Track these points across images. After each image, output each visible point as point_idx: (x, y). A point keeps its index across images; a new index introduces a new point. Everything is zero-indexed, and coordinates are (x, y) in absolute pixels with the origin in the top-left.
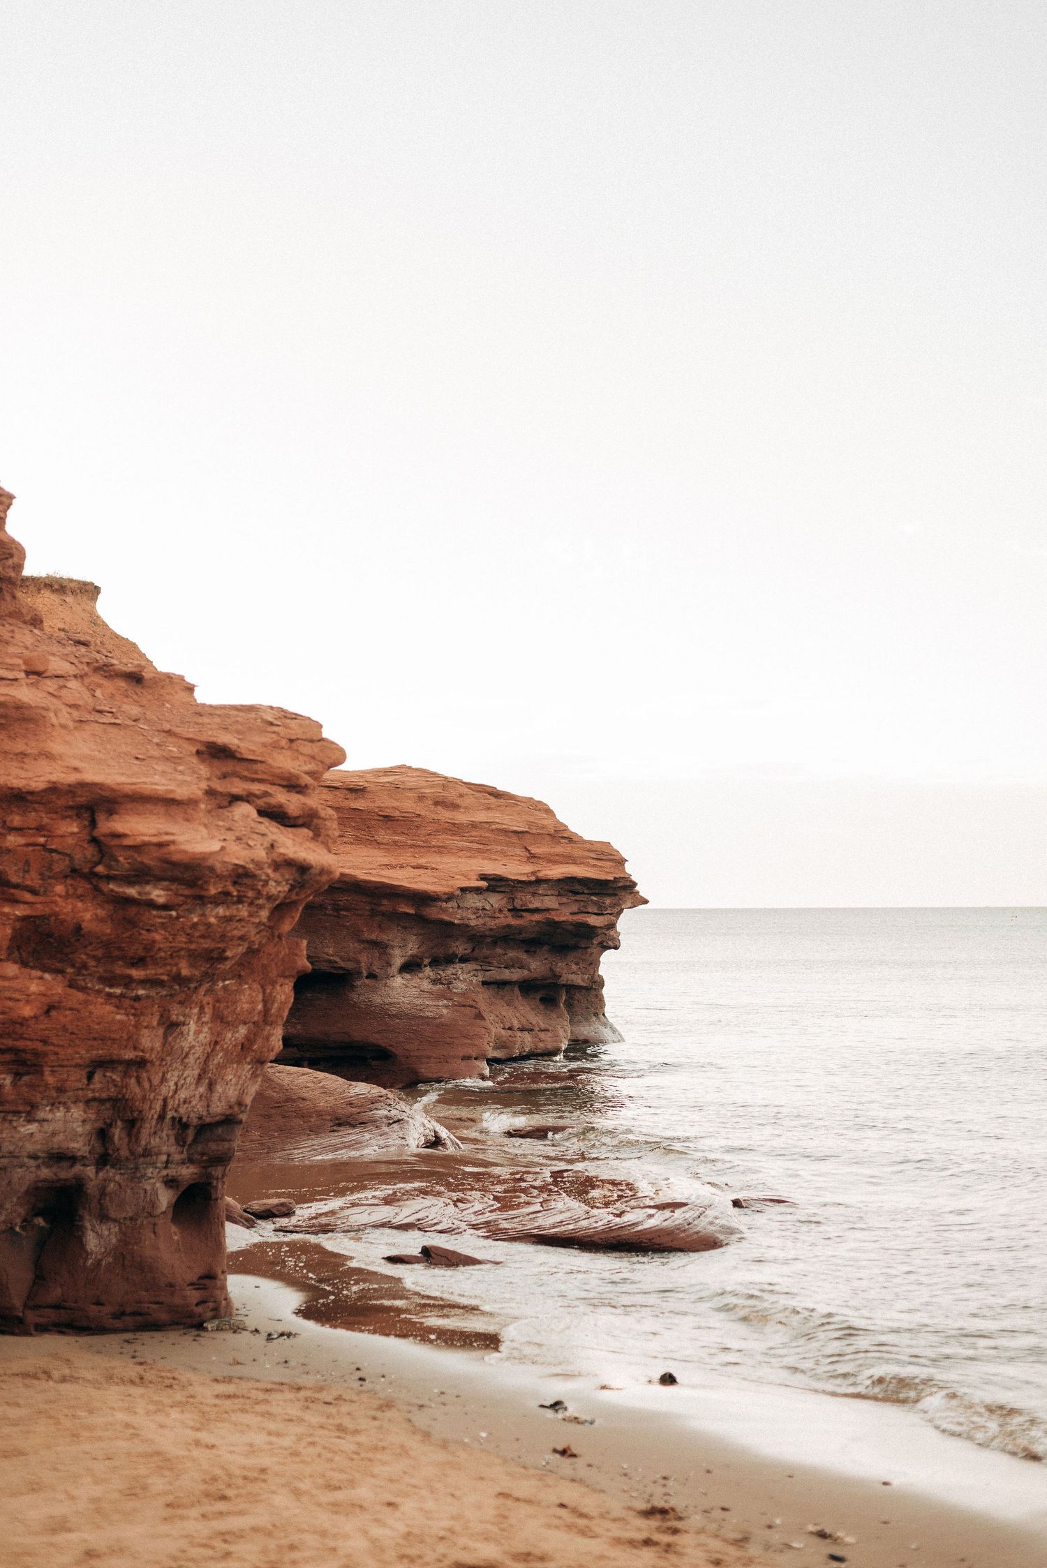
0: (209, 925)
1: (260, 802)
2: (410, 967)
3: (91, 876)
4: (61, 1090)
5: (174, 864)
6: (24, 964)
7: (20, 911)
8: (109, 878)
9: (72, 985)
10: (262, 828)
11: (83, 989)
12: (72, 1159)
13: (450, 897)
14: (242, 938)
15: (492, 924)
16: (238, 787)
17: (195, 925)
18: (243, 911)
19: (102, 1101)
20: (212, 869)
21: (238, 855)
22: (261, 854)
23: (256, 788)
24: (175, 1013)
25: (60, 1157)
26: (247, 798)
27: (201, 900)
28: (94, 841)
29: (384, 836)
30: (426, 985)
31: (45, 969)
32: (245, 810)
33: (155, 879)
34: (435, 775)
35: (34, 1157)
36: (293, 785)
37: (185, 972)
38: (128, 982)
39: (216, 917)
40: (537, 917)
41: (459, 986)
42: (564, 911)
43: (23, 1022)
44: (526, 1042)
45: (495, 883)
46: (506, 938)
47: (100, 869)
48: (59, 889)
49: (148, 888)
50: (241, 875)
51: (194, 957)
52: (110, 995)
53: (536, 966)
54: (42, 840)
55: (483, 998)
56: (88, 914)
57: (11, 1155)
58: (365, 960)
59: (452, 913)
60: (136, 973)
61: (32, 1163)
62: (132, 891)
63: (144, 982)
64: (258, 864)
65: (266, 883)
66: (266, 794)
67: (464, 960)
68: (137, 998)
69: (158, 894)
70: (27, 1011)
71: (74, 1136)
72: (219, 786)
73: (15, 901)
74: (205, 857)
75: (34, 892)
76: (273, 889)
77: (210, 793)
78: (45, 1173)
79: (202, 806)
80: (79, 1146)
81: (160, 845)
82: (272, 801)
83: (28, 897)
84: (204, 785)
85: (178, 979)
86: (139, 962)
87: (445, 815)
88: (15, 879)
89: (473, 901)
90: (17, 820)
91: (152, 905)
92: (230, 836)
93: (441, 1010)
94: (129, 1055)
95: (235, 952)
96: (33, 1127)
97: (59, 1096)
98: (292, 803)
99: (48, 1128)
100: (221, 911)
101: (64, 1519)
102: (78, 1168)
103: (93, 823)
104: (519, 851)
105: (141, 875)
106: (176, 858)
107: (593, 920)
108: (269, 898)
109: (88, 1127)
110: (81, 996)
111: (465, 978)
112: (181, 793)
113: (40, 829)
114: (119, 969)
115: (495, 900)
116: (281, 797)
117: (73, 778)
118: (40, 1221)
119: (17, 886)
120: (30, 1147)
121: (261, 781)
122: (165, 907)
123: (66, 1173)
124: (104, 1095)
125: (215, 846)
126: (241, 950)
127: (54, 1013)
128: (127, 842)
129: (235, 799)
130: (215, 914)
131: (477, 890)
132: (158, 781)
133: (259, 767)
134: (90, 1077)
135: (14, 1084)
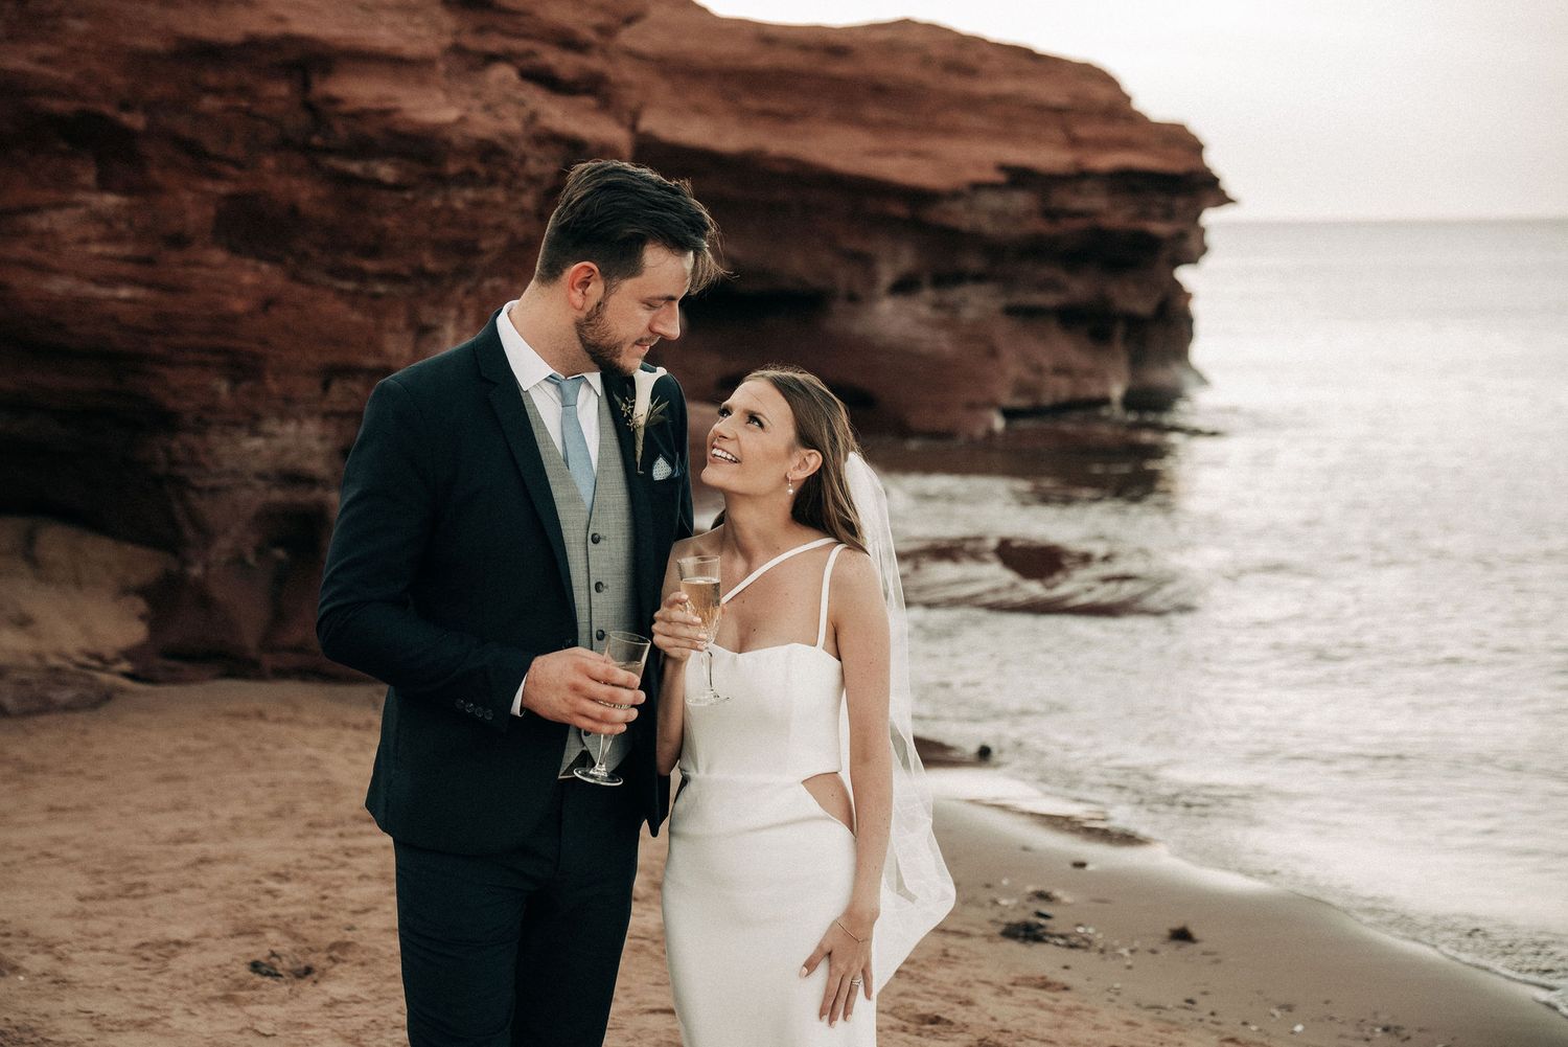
0: (454, 212)
1: (524, 63)
2: (904, 286)
3: (306, 149)
4: (288, 400)
5: (403, 136)
6: (234, 250)
7: (223, 188)
8: (329, 151)
9: (295, 277)
10: (521, 95)
11: (309, 283)
12: (310, 481)
13: (955, 195)
14: (499, 227)
15: (1015, 231)
16: (495, 43)
17: (436, 211)
18: (499, 195)
19: (342, 416)
20: (447, 142)
21: (484, 126)
22: (514, 125)
23: (519, 45)
24: (427, 315)
25: (294, 478)
26: (506, 57)
27: (442, 181)
28: (309, 107)
29: (874, 112)
30: (924, 311)
31: (260, 257)
32: (504, 73)
33: (383, 154)
34: (949, 31)
35: (261, 476)
36: (568, 42)
37: (431, 265)
38: (361, 276)
39: (465, 200)
40: (1079, 224)
41: (969, 314)
42: (1117, 215)
43: (234, 318)
44: (1060, 388)
45: (1019, 177)
46: (1035, 249)
47: (316, 140)
48: (270, 162)
49: (374, 164)
50: (489, 151)
51: (440, 248)
52: (341, 293)
53: (1079, 288)
54: (244, 104)
55: (1002, 330)
56: (306, 193)
57: (234, 473)
58: (843, 276)
59: (962, 217)
60: (370, 266)
61: (260, 484)
62: (355, 167)
63: (383, 277)
64: (511, 138)
65: (523, 160)
66: (530, 53)
67: (979, 278)
68: (376, 296)
69: (386, 172)
70: (239, 306)
71: (311, 454)
72: (471, 42)
73: (216, 176)
74: (439, 127)
75: (237, 164)
76: (533, 167)
77: (457, 50)
78: (278, 495)
79: (441, 67)
80: (318, 466)
81: (385, 113)
82: (537, 61)
83: (232, 171)
84: (447, 41)
85: (422, 273)
86: (372, 252)
87: (957, 84)
88: (213, 149)
89: (993, 201)
90: (212, 78)
91: (379, 184)
92: (477, 104)
93: (942, 343)
94: (371, 362)
95: (492, 244)
96: (258, 442)
97: (287, 408)
98: (565, 63)
99: (277, 443)
100: (469, 194)
101: (195, 832)
102: (318, 493)
103: (306, 85)
104: (1056, 134)
105: (363, 148)
106: (402, 128)
107: (1160, 228)
108: (533, 180)
109: (329, 445)
110: (306, 291)
111: (977, 303)
112: (411, 49)
113: (242, 90)
114: (349, 260)
115: (1020, 200)
116: (551, 57)
117: (276, 30)
118: (280, 553)
119: (218, 158)
120: (256, 465)
121: (527, 36)
122: (397, 187)
123: (303, 497)
124: (346, 408)
125: (450, 114)
126: (501, 240)
127: (274, 311)
128: (344, 108)
129: (492, 58)
130: (462, 197)
131: (993, 187)
132: (384, 34)
133: (523, 20)
134: (326, 386)
135: (232, 390)
